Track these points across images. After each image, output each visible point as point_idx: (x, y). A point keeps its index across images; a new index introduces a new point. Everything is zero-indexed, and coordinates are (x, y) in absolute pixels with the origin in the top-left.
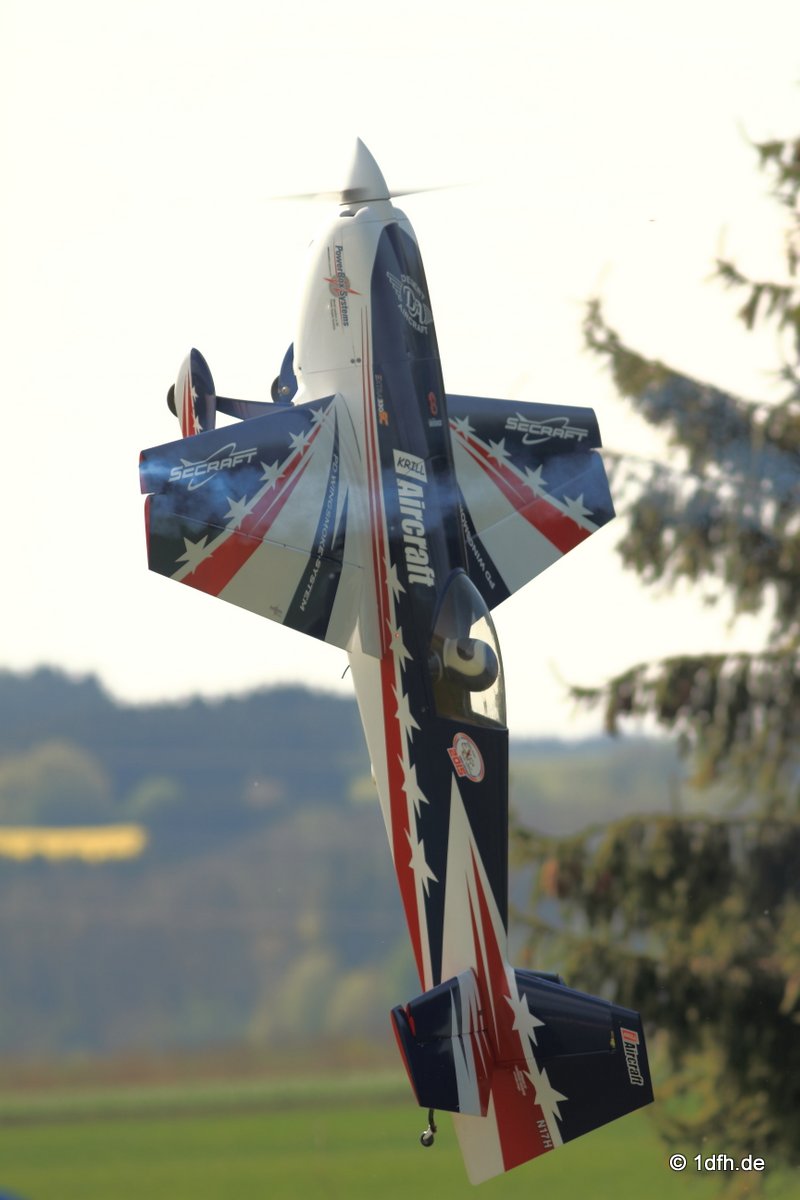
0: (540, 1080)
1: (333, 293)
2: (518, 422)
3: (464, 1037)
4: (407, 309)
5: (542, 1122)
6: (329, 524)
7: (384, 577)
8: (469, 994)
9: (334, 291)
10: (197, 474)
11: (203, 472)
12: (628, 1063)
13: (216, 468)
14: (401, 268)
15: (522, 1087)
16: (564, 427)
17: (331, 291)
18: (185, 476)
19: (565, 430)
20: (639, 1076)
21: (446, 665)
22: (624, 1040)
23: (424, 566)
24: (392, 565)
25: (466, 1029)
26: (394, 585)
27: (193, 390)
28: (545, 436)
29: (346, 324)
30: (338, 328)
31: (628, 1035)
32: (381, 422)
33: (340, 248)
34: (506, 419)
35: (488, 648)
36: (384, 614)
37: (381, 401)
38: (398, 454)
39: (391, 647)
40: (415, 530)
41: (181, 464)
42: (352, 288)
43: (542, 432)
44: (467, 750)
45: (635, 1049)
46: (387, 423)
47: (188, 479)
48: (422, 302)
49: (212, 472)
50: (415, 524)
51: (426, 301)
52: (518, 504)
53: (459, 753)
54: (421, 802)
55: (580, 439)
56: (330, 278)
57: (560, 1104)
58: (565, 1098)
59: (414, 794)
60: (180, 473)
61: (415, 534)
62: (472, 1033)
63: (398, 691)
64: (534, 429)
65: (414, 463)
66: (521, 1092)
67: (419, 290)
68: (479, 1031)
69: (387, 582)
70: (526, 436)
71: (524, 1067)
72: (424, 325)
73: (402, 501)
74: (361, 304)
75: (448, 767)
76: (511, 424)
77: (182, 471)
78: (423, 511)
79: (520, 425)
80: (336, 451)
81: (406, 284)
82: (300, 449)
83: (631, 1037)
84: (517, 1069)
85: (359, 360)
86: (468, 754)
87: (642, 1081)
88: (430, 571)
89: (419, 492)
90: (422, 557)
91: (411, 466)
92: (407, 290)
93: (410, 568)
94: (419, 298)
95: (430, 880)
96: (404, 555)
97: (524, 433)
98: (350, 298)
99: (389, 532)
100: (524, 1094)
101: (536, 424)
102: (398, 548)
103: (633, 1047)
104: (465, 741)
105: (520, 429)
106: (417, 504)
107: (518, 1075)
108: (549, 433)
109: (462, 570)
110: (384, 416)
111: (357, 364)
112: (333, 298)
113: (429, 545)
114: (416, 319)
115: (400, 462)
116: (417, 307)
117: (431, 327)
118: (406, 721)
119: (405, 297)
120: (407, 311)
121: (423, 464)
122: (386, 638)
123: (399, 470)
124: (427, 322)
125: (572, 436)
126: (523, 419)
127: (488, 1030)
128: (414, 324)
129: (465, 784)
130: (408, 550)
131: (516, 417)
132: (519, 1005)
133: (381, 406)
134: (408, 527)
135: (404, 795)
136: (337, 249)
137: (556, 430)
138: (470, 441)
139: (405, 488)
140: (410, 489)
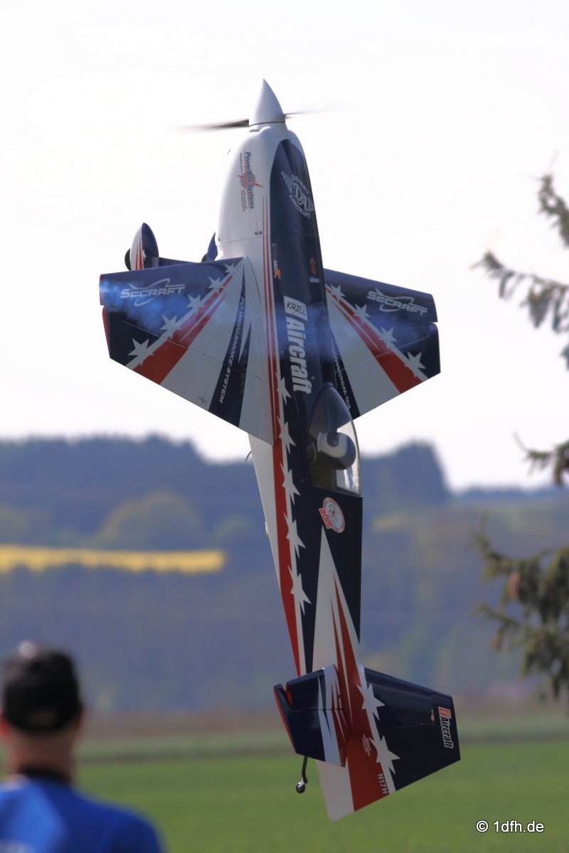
0: (380, 744)
1: (243, 186)
2: (377, 295)
3: (327, 712)
4: (296, 199)
5: (382, 775)
6: (236, 345)
7: (276, 386)
8: (331, 682)
9: (244, 184)
10: (141, 296)
11: (146, 295)
12: (443, 732)
13: (155, 294)
14: (292, 170)
15: (368, 750)
16: (410, 304)
17: (242, 184)
18: (132, 296)
19: (411, 306)
20: (451, 741)
21: (319, 450)
22: (440, 716)
23: (304, 379)
24: (282, 378)
25: (329, 706)
26: (283, 392)
27: (143, 252)
28: (396, 307)
29: (252, 208)
30: (247, 210)
31: (443, 712)
32: (275, 277)
33: (249, 154)
34: (368, 292)
35: (349, 440)
36: (275, 413)
37: (275, 262)
38: (287, 300)
39: (280, 437)
40: (298, 353)
41: (130, 287)
42: (257, 182)
43: (394, 305)
44: (333, 510)
45: (448, 722)
46: (280, 277)
47: (135, 299)
48: (307, 196)
49: (152, 296)
50: (298, 350)
51: (310, 196)
52: (375, 353)
53: (327, 512)
54: (300, 547)
55: (421, 314)
56: (241, 175)
57: (394, 762)
58: (399, 758)
59: (295, 541)
60: (128, 293)
61: (298, 356)
62: (333, 709)
63: (285, 468)
64: (389, 302)
65: (298, 306)
66: (367, 754)
67: (304, 188)
68: (338, 709)
69: (278, 390)
70: (382, 305)
71: (370, 735)
72: (308, 212)
73: (289, 333)
74: (262, 193)
75: (320, 522)
76: (371, 296)
77: (130, 292)
78: (304, 340)
79: (378, 297)
80: (243, 295)
81: (295, 182)
82: (216, 290)
83: (445, 713)
84: (364, 736)
85: (261, 233)
86: (334, 513)
87: (453, 745)
88: (308, 383)
89: (302, 327)
90: (303, 372)
91: (296, 309)
92: (296, 186)
93: (294, 380)
94: (305, 193)
95: (305, 602)
96: (290, 371)
97: (381, 304)
98: (255, 189)
99: (280, 354)
100: (369, 755)
101: (390, 299)
102: (286, 364)
103: (447, 720)
104: (332, 504)
105: (378, 300)
107: (365, 741)
108: (399, 306)
109: (331, 384)
110: (278, 273)
111: (260, 235)
112: (243, 189)
113: (308, 364)
114: (302, 206)
115: (288, 305)
116: (304, 199)
117: (313, 214)
118: (290, 489)
119: (294, 190)
120: (296, 201)
121: (305, 307)
122: (277, 430)
123: (288, 310)
124: (310, 210)
125: (416, 311)
126: (380, 293)
127: (344, 708)
128: (301, 210)
129: (331, 534)
130: (293, 367)
131: (375, 291)
132: (367, 690)
133: (276, 265)
134: (294, 351)
135: (288, 541)
136: (247, 155)
137: (404, 305)
138: (341, 303)
139: (291, 324)
140: (295, 324)
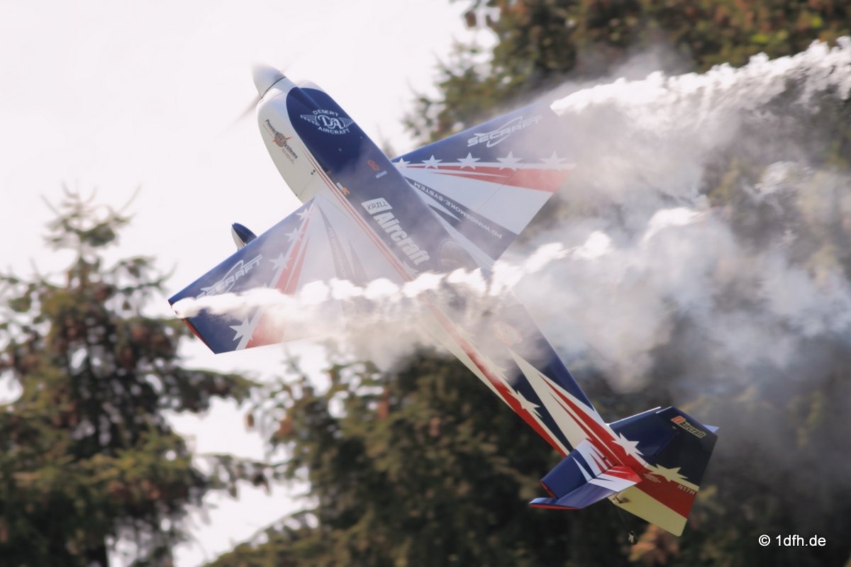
2: (479, 138)
4: (326, 127)
5: (680, 486)
6: (343, 266)
7: (404, 271)
8: (589, 453)
9: (280, 145)
10: (219, 290)
11: (224, 287)
12: (690, 431)
13: (233, 280)
14: (310, 108)
16: (520, 123)
17: (278, 145)
19: (522, 124)
20: (700, 432)
22: (678, 424)
23: (417, 252)
24: (403, 263)
25: (598, 472)
28: (505, 135)
29: (296, 157)
32: (346, 194)
33: (267, 121)
34: (467, 142)
37: (338, 184)
38: (365, 204)
40: (400, 237)
41: (203, 292)
43: (502, 134)
44: (504, 330)
45: (687, 423)
46: (349, 193)
48: (337, 117)
49: (231, 283)
51: (340, 115)
52: (502, 182)
53: (501, 334)
55: (537, 122)
56: (274, 140)
57: (679, 472)
58: (680, 468)
61: (402, 239)
62: (604, 472)
64: (494, 136)
65: (377, 203)
66: (658, 483)
70: (489, 142)
71: (647, 471)
72: (345, 129)
73: (383, 227)
74: (296, 141)
76: (472, 142)
77: (205, 294)
78: (399, 224)
80: (328, 226)
81: (319, 114)
82: (297, 239)
83: (679, 420)
85: (314, 171)
86: (506, 331)
87: (704, 433)
88: (423, 252)
89: (390, 215)
90: (414, 247)
91: (377, 206)
92: (321, 118)
93: (412, 258)
94: (333, 116)
95: (536, 409)
97: (486, 142)
98: (288, 142)
100: (660, 482)
101: (494, 133)
102: (399, 252)
103: (685, 423)
104: (500, 326)
105: (481, 141)
106: (393, 222)
107: (648, 476)
108: (508, 132)
109: (445, 240)
110: (345, 191)
111: (315, 173)
112: (282, 148)
113: (413, 239)
114: (336, 128)
115: (369, 208)
116: (335, 122)
117: (353, 126)
119: (321, 122)
121: (383, 200)
123: (372, 212)
124: (346, 126)
125: (530, 124)
126: (480, 135)
128: (336, 132)
130: (405, 250)
131: (474, 136)
132: (621, 441)
133: (340, 186)
134: (396, 237)
136: (267, 123)
137: (514, 127)
138: (440, 168)
139: (381, 219)
140: (384, 218)
